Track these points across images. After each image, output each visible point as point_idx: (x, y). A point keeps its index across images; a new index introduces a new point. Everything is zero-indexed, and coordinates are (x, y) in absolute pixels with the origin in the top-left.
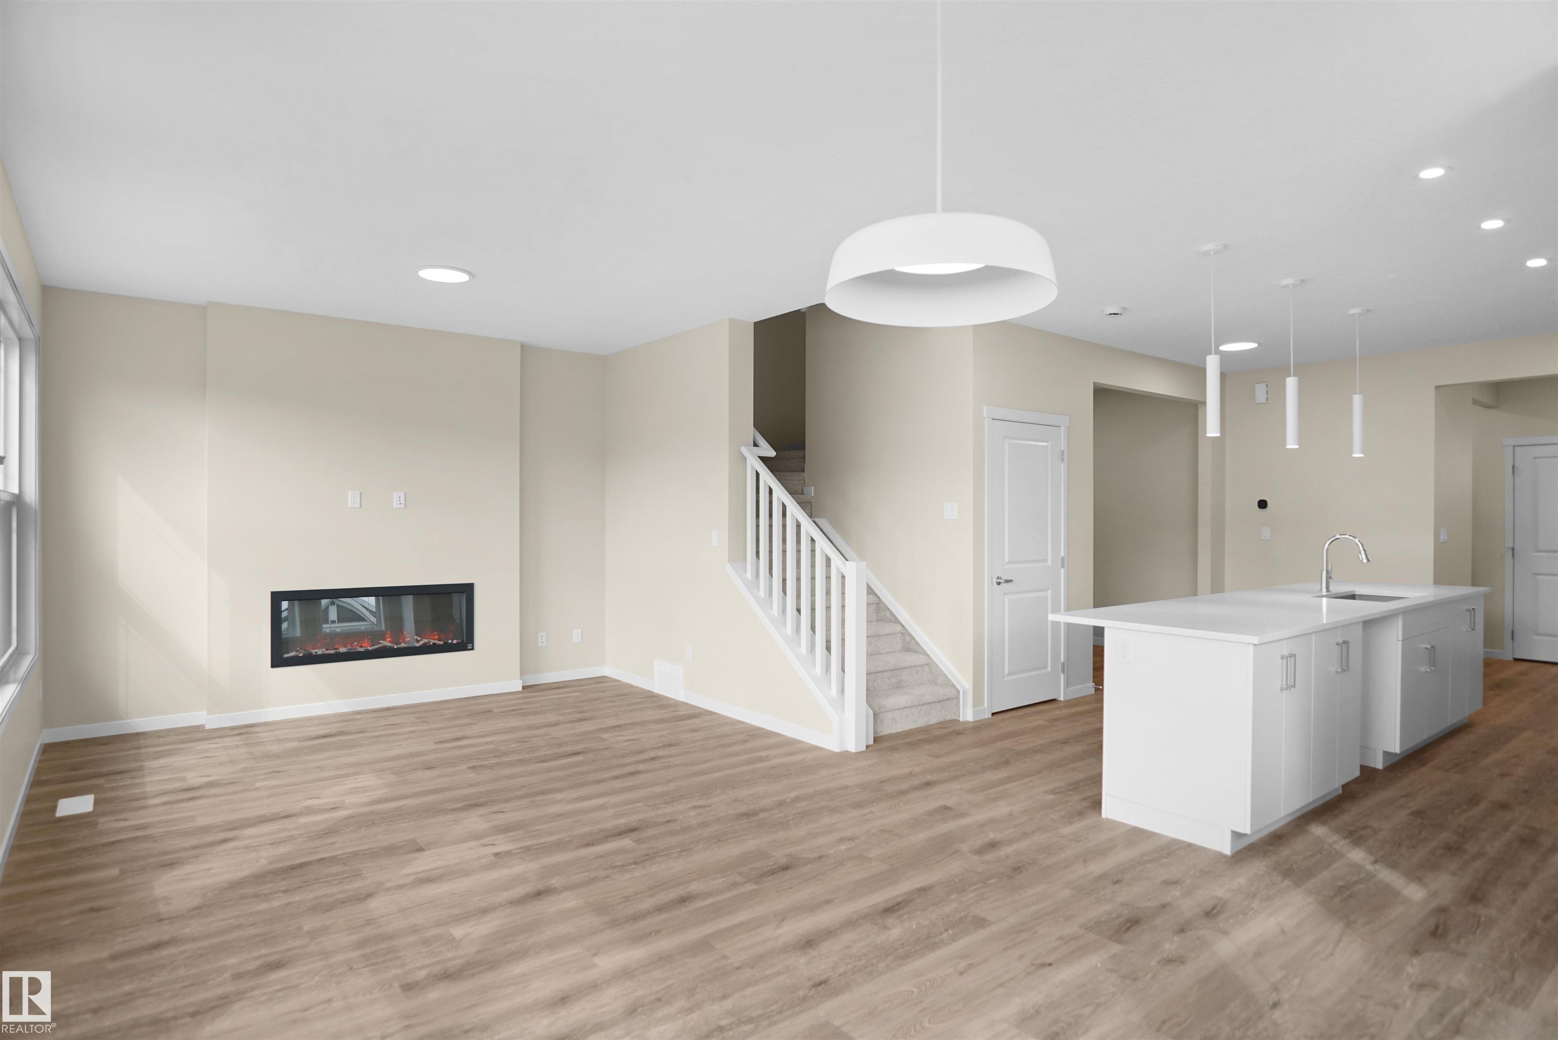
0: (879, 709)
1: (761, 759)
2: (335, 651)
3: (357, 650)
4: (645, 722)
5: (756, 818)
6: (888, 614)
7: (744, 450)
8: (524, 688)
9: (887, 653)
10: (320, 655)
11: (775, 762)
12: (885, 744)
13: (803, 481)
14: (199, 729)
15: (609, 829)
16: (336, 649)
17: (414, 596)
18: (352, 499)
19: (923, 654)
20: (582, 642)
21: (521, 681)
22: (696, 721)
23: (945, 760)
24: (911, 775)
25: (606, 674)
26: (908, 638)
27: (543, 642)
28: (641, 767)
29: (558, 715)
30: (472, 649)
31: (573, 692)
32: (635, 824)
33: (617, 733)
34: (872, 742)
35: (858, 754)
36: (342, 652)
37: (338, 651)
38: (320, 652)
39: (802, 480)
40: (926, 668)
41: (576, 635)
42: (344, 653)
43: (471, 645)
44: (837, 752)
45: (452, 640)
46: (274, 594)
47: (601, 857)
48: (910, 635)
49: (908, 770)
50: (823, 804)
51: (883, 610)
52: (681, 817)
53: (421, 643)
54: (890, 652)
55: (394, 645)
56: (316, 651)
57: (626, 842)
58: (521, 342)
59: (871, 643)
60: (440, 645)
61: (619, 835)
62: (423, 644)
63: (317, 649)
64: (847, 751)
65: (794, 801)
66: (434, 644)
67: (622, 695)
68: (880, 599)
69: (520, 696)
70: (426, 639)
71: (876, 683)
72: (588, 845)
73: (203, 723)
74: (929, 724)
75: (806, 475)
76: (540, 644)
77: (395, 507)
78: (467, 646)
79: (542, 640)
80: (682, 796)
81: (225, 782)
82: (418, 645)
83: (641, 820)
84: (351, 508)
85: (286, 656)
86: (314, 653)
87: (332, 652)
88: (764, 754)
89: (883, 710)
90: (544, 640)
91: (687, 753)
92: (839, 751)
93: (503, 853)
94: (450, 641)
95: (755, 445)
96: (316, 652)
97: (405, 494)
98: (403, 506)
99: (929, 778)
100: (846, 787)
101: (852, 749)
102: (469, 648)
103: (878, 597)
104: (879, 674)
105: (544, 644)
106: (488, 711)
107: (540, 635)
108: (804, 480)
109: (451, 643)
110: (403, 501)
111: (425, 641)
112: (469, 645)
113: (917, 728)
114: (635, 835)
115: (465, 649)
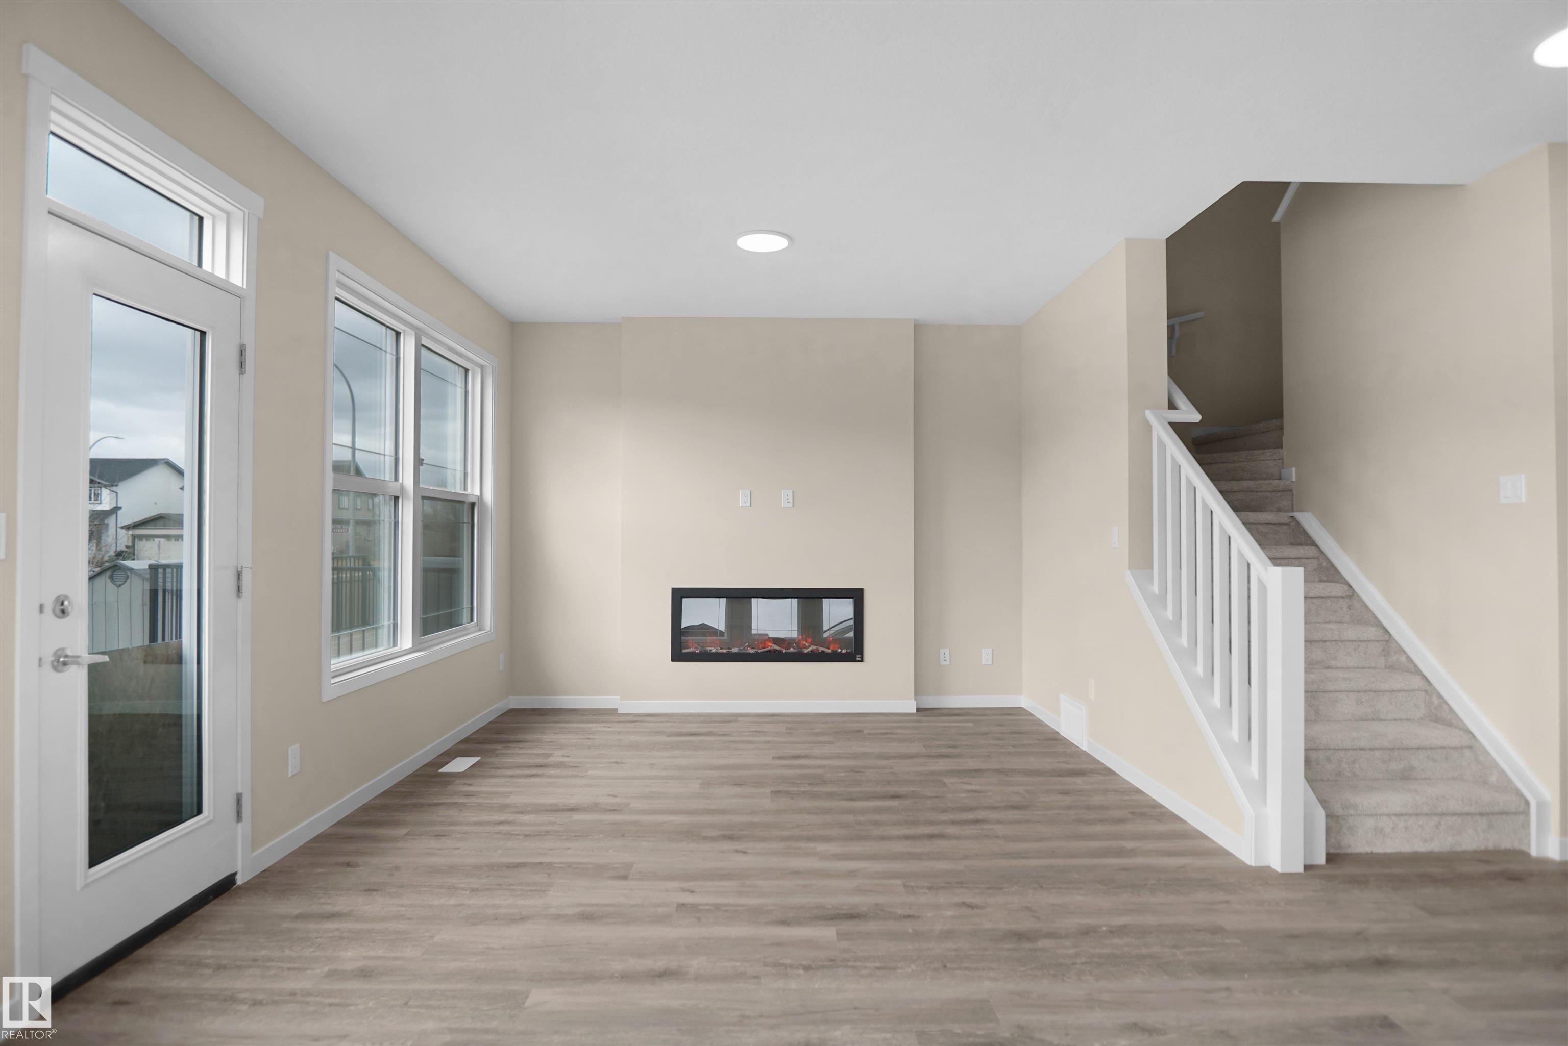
0: (1343, 809)
1: (1121, 853)
2: (728, 650)
3: (747, 651)
4: (1013, 771)
5: (1028, 945)
6: (1403, 659)
7: (1149, 414)
8: (918, 710)
9: (1395, 720)
10: (713, 653)
11: (1139, 861)
12: (1347, 870)
13: (1281, 461)
14: (613, 712)
15: (830, 907)
16: (729, 648)
17: (801, 599)
18: (743, 499)
19: (1460, 729)
20: (993, 664)
21: (915, 702)
22: (1079, 780)
23: (1451, 924)
24: (1359, 937)
25: (1023, 705)
26: (1436, 701)
27: (945, 660)
28: (952, 830)
29: (924, 746)
30: (862, 661)
31: (967, 721)
32: (865, 909)
33: (966, 780)
34: (1321, 860)
35: (1287, 878)
36: (733, 652)
37: (730, 650)
38: (714, 650)
39: (1279, 459)
40: (1467, 753)
41: (986, 656)
42: (735, 653)
43: (860, 656)
44: (1251, 867)
45: (842, 650)
46: (674, 590)
47: (779, 944)
48: (1440, 696)
49: (1355, 926)
50: (1155, 949)
51: (1395, 652)
52: (930, 915)
53: (810, 649)
54: (1401, 720)
55: (783, 649)
56: (710, 648)
57: (827, 933)
58: (915, 320)
59: (1362, 702)
60: (828, 654)
61: (832, 919)
62: (811, 651)
63: (711, 647)
64: (1269, 867)
65: (1111, 932)
66: (823, 651)
67: (1019, 733)
68: (1390, 635)
69: (915, 718)
70: (815, 645)
71: (1357, 766)
72: (784, 922)
73: (617, 708)
74: (1459, 849)
75: (1284, 452)
76: (943, 663)
77: (783, 506)
78: (856, 657)
79: (945, 657)
80: (962, 883)
81: (571, 765)
82: (806, 651)
83: (877, 905)
84: (742, 507)
85: (684, 651)
86: (709, 651)
87: (725, 651)
88: (1129, 845)
89: (1352, 812)
90: (948, 658)
91: (1028, 821)
92: (1253, 864)
93: (689, 906)
94: (839, 650)
95: (1172, 406)
96: (710, 650)
97: (793, 492)
98: (791, 505)
99: (1392, 951)
100: (1217, 930)
101: (1276, 863)
102: (858, 659)
103: (1387, 631)
104: (1363, 752)
105: (948, 663)
106: (858, 731)
107: (942, 651)
108: (1282, 459)
109: (841, 652)
110: (791, 501)
111: (813, 647)
112: (858, 656)
113: (1431, 852)
114: (847, 926)
115: (855, 660)
